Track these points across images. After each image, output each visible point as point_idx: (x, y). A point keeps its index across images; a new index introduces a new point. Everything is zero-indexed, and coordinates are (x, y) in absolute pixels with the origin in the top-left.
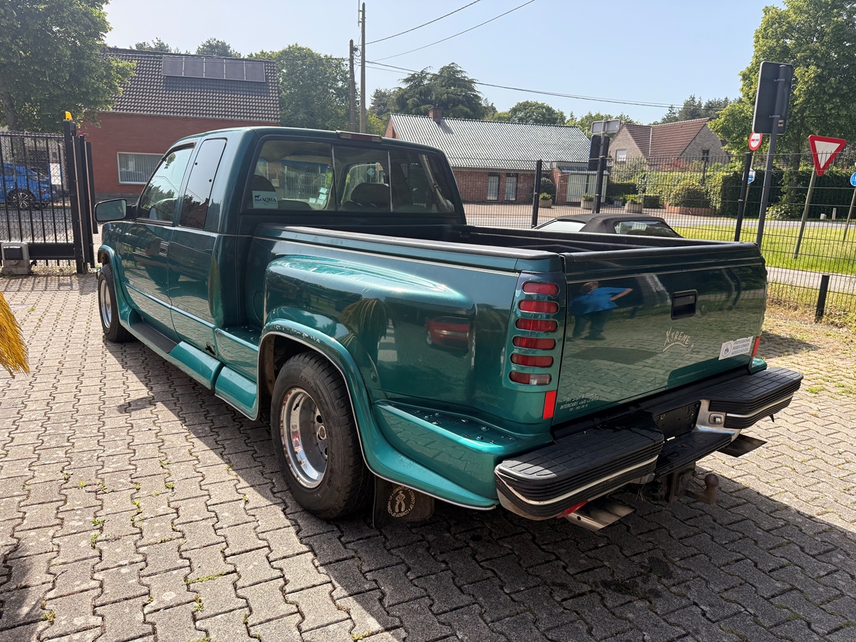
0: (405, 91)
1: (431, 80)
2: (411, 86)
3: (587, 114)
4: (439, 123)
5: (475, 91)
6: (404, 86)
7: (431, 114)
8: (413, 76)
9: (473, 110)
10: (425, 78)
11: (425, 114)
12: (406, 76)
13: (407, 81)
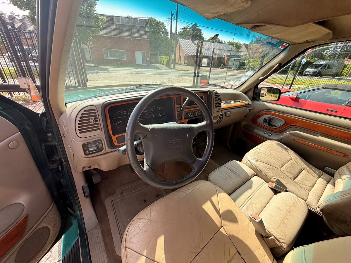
0: (182, 32)
1: (189, 29)
2: (184, 31)
3: (229, 41)
4: (193, 42)
5: (201, 33)
6: (182, 31)
7: (191, 39)
8: (184, 27)
9: (201, 38)
10: (188, 28)
11: (189, 39)
12: (182, 28)
13: (183, 29)
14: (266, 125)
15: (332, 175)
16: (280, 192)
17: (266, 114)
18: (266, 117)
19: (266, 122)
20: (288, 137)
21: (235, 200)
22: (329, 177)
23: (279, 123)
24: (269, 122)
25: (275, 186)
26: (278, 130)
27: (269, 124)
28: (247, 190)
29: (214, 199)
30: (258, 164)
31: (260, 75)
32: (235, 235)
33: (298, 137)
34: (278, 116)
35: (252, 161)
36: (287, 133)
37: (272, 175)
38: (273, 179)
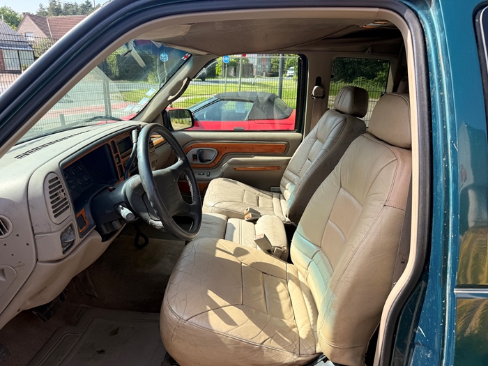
14: (198, 162)
15: (280, 192)
16: (257, 220)
17: (192, 148)
18: (194, 151)
19: (196, 158)
20: (228, 168)
21: (231, 240)
22: (278, 194)
23: (212, 156)
24: (200, 156)
25: (252, 216)
26: (213, 164)
27: (202, 160)
28: (233, 232)
29: (218, 246)
30: (225, 205)
31: (167, 94)
32: (254, 262)
33: (237, 164)
34: (208, 146)
35: (217, 206)
36: (225, 165)
37: (242, 209)
38: (245, 212)
